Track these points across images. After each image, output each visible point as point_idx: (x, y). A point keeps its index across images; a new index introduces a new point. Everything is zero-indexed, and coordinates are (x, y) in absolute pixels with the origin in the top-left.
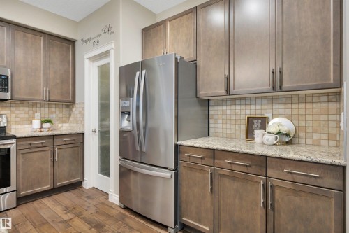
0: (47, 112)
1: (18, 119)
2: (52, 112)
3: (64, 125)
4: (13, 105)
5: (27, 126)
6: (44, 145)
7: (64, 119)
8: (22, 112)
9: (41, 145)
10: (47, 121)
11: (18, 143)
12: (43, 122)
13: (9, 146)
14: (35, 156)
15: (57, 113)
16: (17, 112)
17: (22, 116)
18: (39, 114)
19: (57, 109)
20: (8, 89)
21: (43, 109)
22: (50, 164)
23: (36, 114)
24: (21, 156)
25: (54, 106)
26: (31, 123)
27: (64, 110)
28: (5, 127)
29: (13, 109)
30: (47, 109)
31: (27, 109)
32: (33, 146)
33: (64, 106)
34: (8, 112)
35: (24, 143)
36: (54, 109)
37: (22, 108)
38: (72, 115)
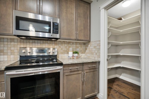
0: (75, 47)
1: (62, 51)
2: (77, 47)
3: (83, 54)
4: (60, 43)
5: (66, 55)
6: (78, 69)
7: (83, 51)
8: (64, 47)
9: (76, 70)
10: (76, 53)
11: (64, 68)
12: (73, 53)
13: (59, 71)
14: (73, 77)
15: (80, 48)
16: (62, 47)
17: (64, 49)
18: (71, 48)
19: (80, 46)
20: (58, 32)
21: (73, 45)
22: (81, 83)
23: (70, 48)
24: (66, 77)
25: (78, 44)
26: (68, 53)
27: (83, 46)
28: (56, 55)
29: (60, 45)
30: (75, 45)
31: (66, 45)
32: (72, 70)
33: (83, 44)
34: (58, 47)
35: (67, 68)
36: (78, 46)
37: (64, 45)
38: (88, 49)
